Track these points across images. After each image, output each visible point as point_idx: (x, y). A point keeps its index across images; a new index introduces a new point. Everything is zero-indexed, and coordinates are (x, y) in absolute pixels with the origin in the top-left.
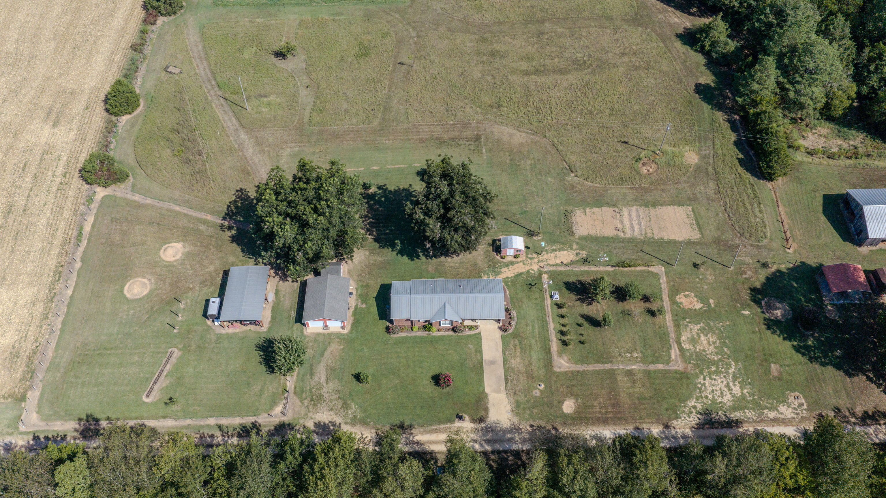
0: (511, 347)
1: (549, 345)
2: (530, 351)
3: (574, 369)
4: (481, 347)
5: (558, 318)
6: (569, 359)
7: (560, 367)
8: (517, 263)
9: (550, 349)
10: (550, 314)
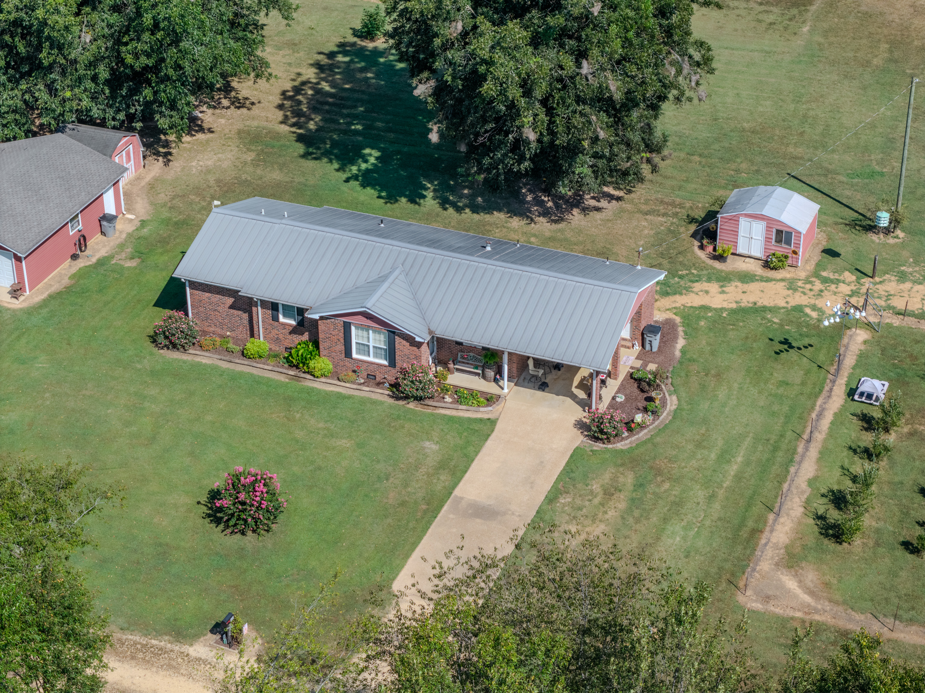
0: (596, 487)
1: (762, 520)
2: (665, 520)
3: (830, 621)
4: (469, 460)
5: (846, 452)
6: (827, 585)
7: (767, 599)
8: (768, 280)
9: (756, 532)
10: (819, 437)
